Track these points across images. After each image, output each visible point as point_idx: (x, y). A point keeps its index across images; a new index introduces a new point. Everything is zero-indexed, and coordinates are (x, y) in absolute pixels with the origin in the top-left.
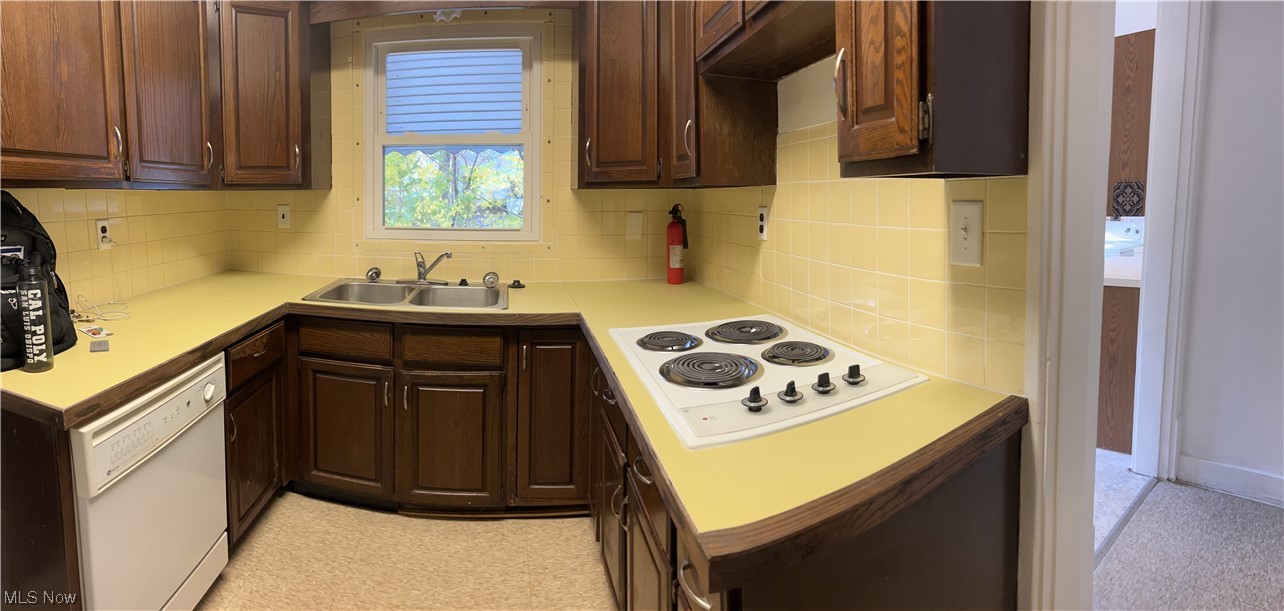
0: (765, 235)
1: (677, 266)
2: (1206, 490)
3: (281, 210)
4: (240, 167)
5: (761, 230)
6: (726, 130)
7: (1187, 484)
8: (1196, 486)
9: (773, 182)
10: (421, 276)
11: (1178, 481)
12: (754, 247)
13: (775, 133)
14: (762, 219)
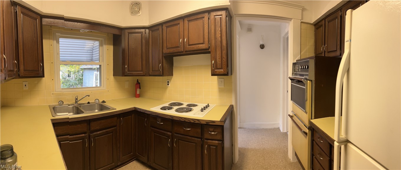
0: (169, 85)
1: (139, 93)
2: (245, 128)
3: (24, 83)
4: (25, 70)
5: (168, 84)
6: (167, 66)
7: (242, 128)
8: (243, 128)
9: (173, 75)
10: (76, 102)
11: (240, 128)
12: (166, 88)
13: (173, 66)
14: (168, 82)
